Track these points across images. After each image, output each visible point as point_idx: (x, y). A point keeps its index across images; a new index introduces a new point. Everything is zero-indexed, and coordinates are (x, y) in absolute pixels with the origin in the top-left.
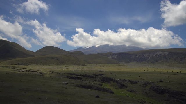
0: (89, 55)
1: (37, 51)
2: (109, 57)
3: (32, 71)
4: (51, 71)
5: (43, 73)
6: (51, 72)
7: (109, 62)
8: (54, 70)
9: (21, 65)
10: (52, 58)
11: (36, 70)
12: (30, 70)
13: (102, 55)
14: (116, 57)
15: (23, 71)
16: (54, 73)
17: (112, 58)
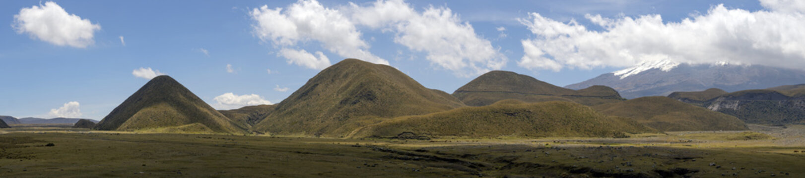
0: (640, 100)
1: (459, 91)
2: (710, 107)
3: (445, 160)
4: (508, 159)
5: (481, 165)
6: (505, 161)
7: (713, 124)
8: (517, 154)
9: (410, 138)
10: (511, 114)
11: (458, 156)
12: (439, 156)
13: (684, 99)
14: (735, 106)
15: (417, 157)
16: (517, 165)
17: (724, 111)
